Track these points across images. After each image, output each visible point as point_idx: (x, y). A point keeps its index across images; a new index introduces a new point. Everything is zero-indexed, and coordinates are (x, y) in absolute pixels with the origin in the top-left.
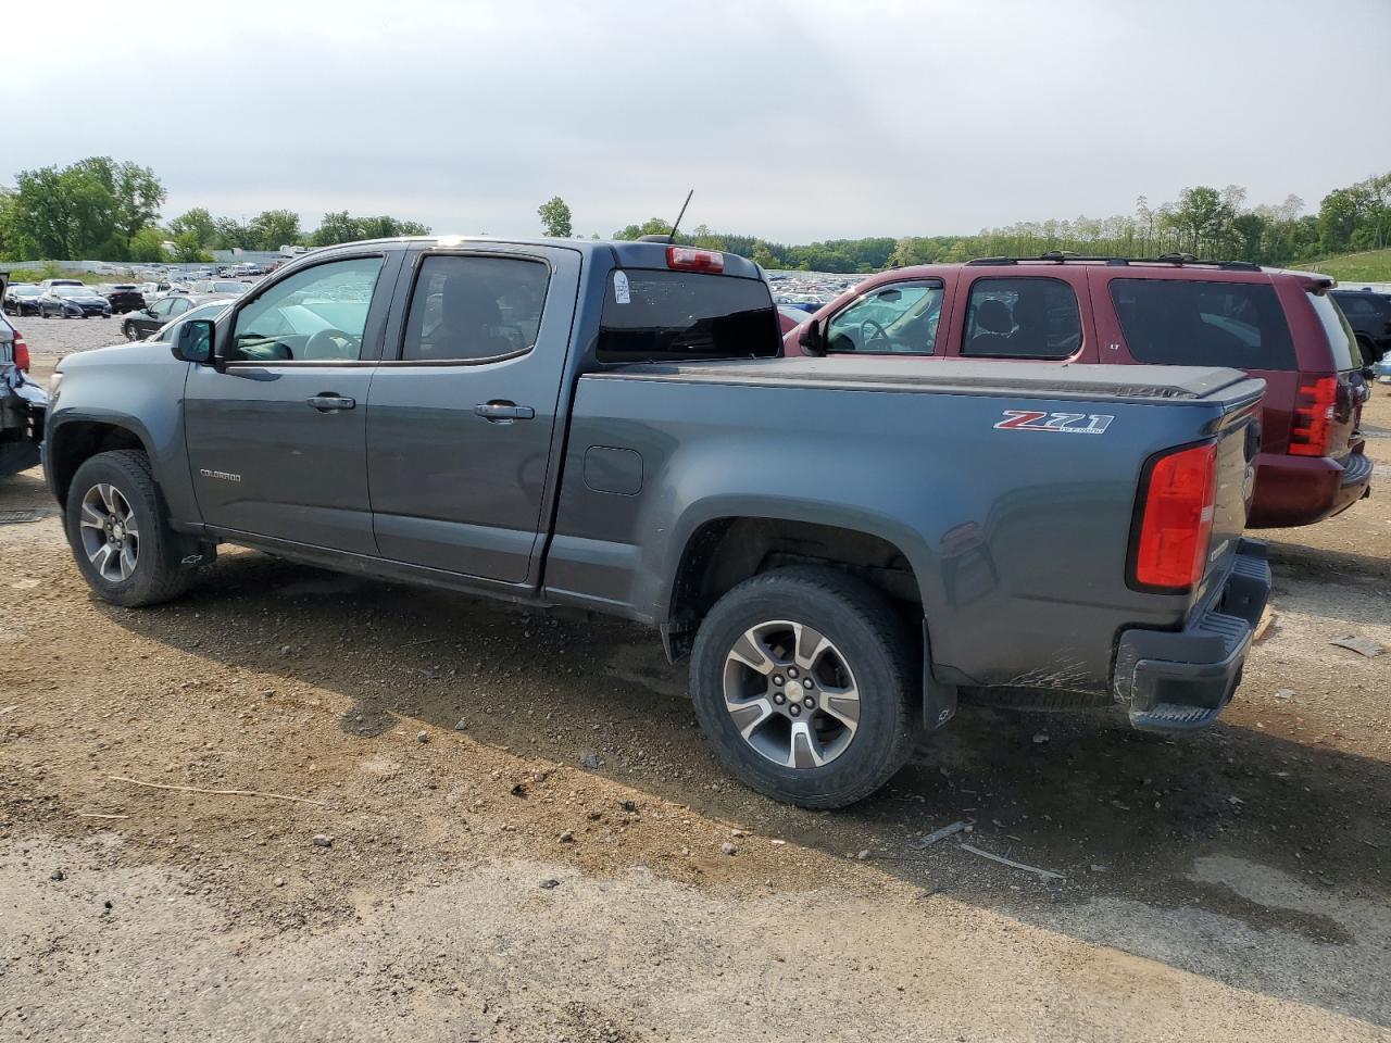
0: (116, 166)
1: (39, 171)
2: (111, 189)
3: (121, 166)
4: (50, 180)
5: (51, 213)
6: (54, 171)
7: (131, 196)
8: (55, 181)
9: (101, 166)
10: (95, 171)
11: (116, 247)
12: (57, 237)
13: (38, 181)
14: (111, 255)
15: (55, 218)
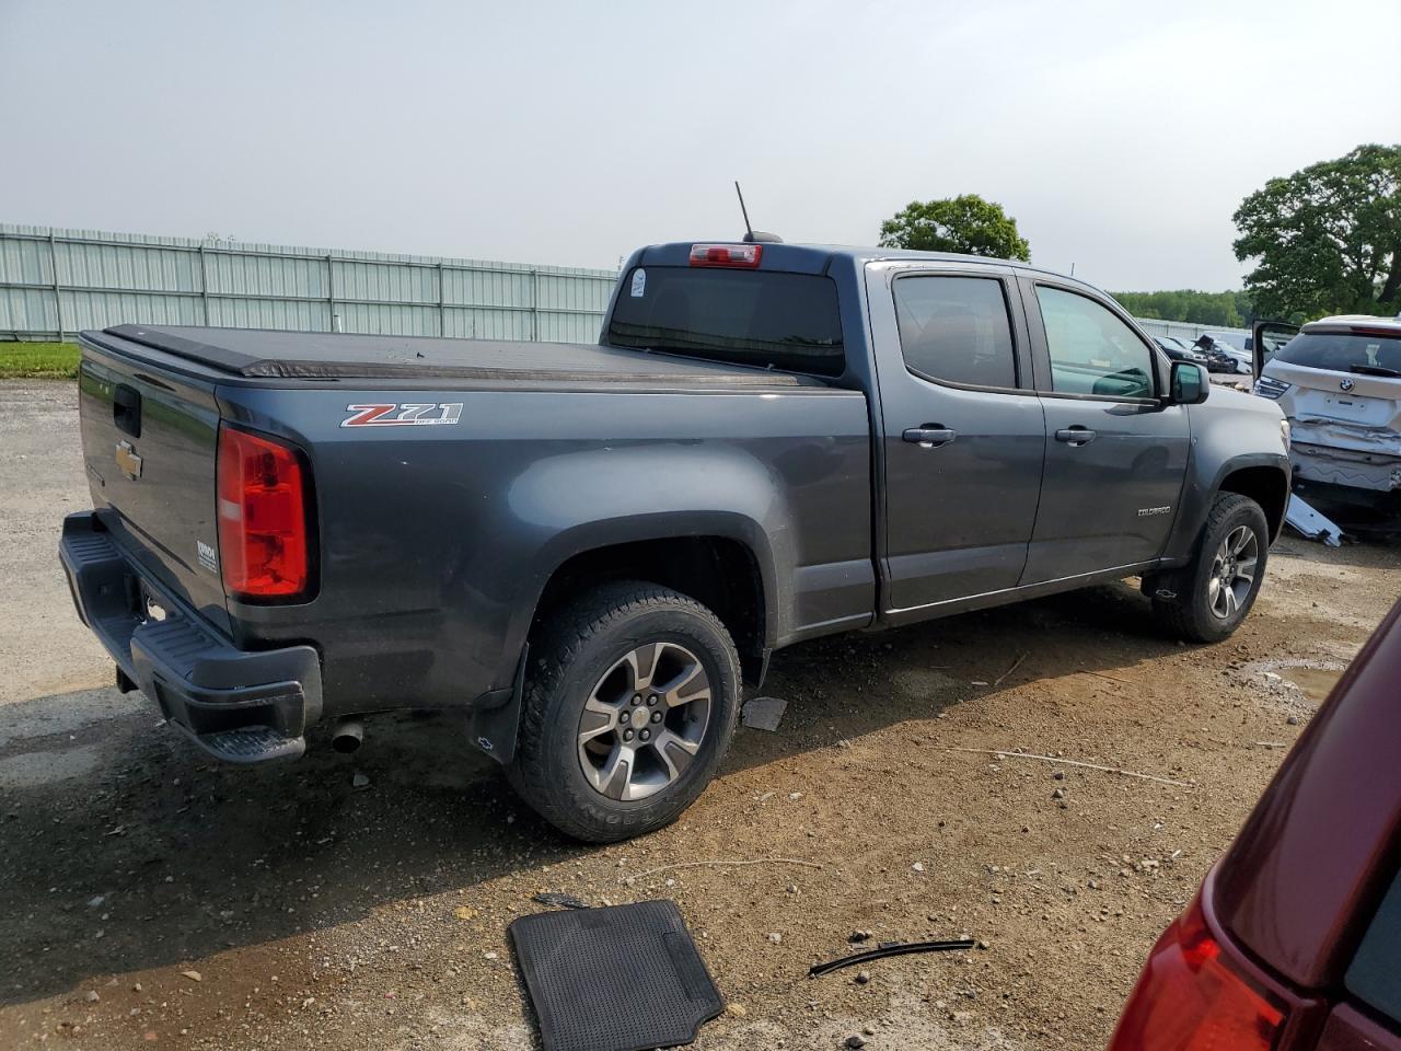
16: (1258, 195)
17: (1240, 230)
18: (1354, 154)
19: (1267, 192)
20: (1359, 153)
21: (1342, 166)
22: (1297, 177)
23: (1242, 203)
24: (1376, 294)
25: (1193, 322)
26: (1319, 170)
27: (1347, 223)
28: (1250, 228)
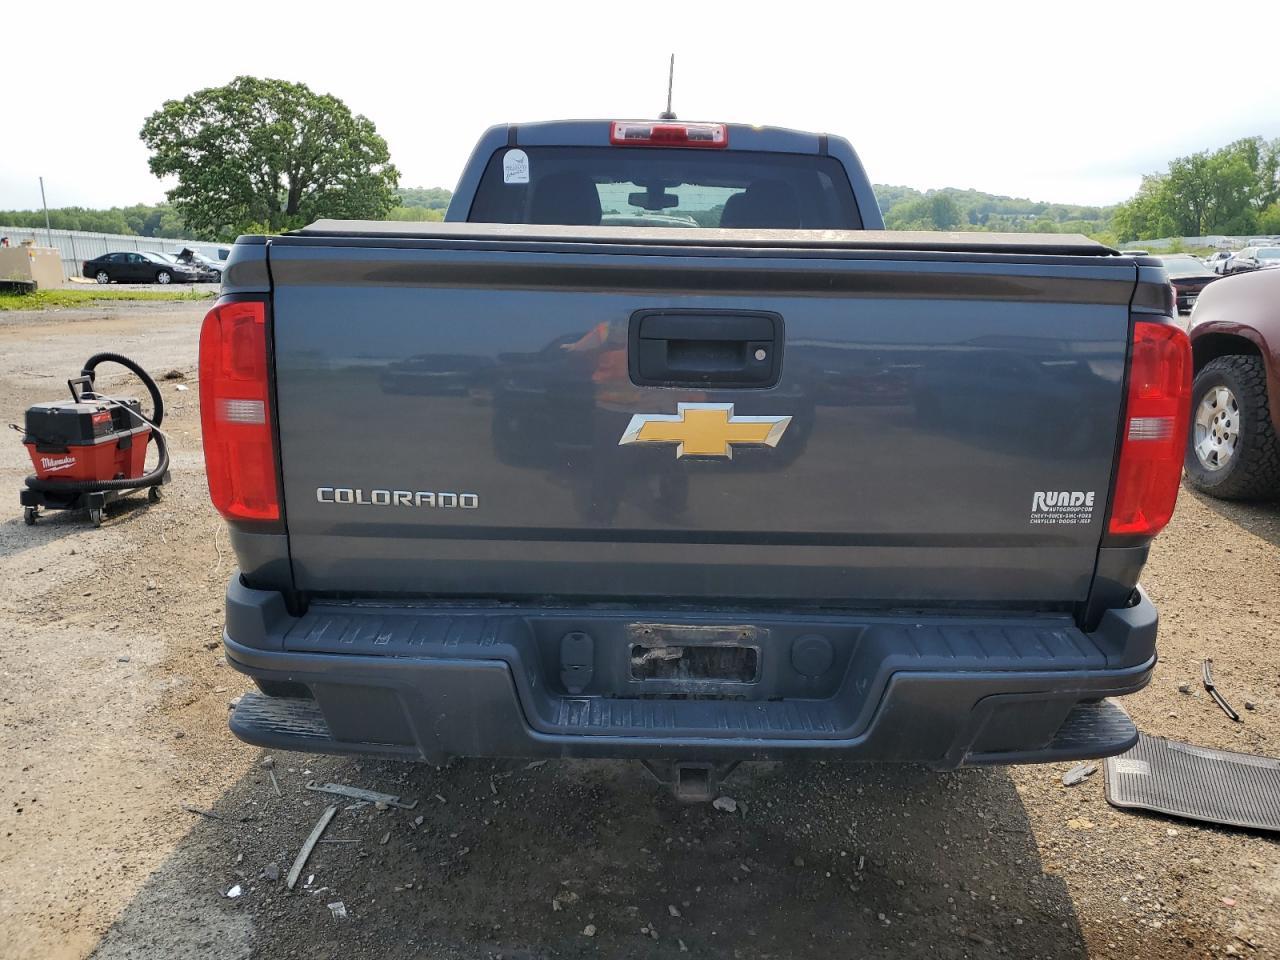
0: (1266, 143)
1: (1191, 157)
2: (1254, 167)
3: (1269, 144)
4: (1199, 164)
5: (1193, 195)
6: (1205, 156)
7: (1274, 171)
8: (1203, 165)
9: (1251, 146)
10: (1243, 151)
11: (1244, 222)
12: (1193, 216)
13: (1190, 166)
14: (1238, 230)
15: (1194, 199)
16: (157, 116)
17: (150, 148)
18: (235, 83)
19: (167, 113)
20: (239, 83)
21: (228, 93)
22: (188, 100)
23: (145, 122)
24: (284, 208)
25: (158, 237)
26: (207, 95)
27: (243, 146)
28: (158, 146)
